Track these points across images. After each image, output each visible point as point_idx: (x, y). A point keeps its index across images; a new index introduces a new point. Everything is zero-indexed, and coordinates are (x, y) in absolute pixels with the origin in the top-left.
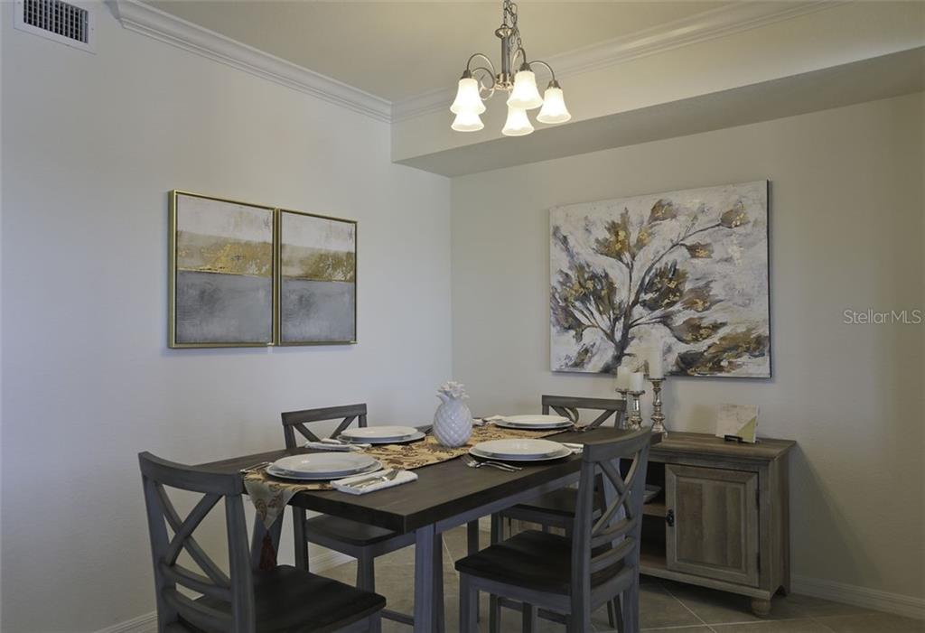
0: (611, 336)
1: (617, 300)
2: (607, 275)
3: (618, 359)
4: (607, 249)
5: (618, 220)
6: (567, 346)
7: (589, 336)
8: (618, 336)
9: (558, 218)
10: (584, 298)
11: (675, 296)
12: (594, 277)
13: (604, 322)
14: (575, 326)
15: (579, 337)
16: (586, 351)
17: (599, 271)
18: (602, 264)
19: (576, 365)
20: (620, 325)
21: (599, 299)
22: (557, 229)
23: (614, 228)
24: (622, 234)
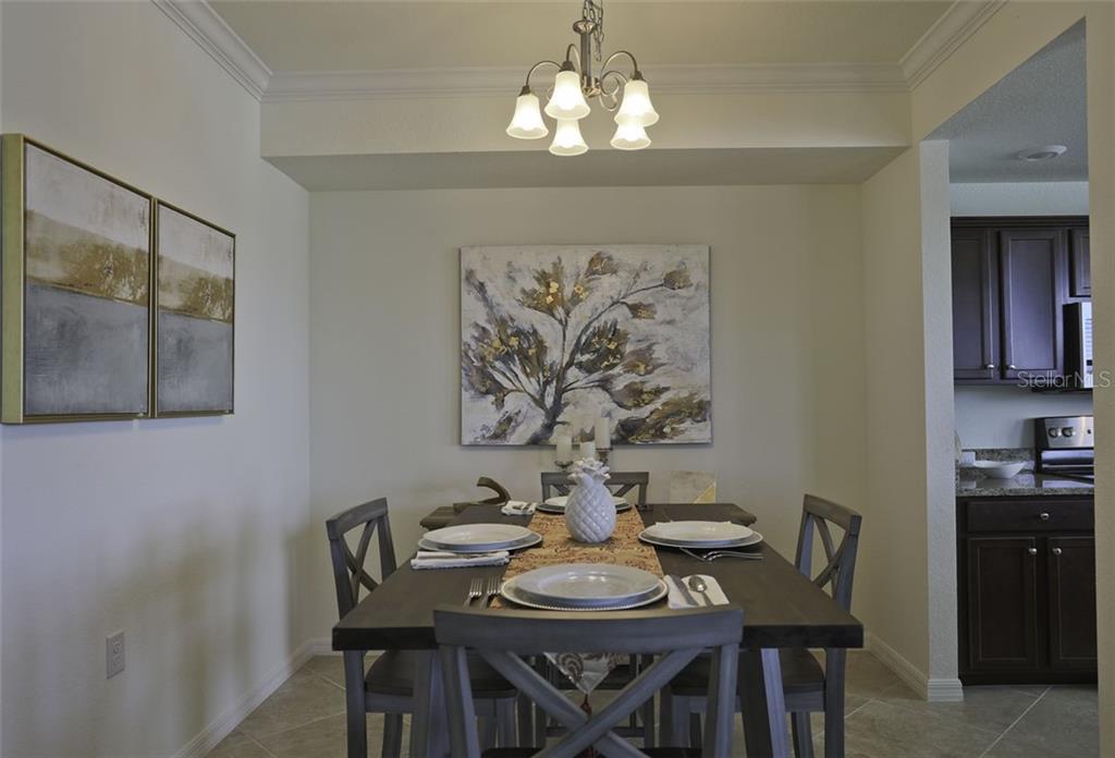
0: (540, 402)
1: (548, 360)
2: (535, 332)
3: (549, 428)
4: (533, 301)
5: (549, 269)
6: (482, 414)
7: (512, 403)
8: (549, 401)
9: (472, 260)
10: (507, 358)
11: (615, 358)
12: (519, 333)
13: (532, 386)
14: (498, 391)
15: (500, 403)
16: (509, 420)
17: (526, 327)
18: (528, 318)
19: (496, 436)
20: (551, 389)
21: (525, 358)
22: (471, 273)
23: (543, 278)
24: (554, 286)
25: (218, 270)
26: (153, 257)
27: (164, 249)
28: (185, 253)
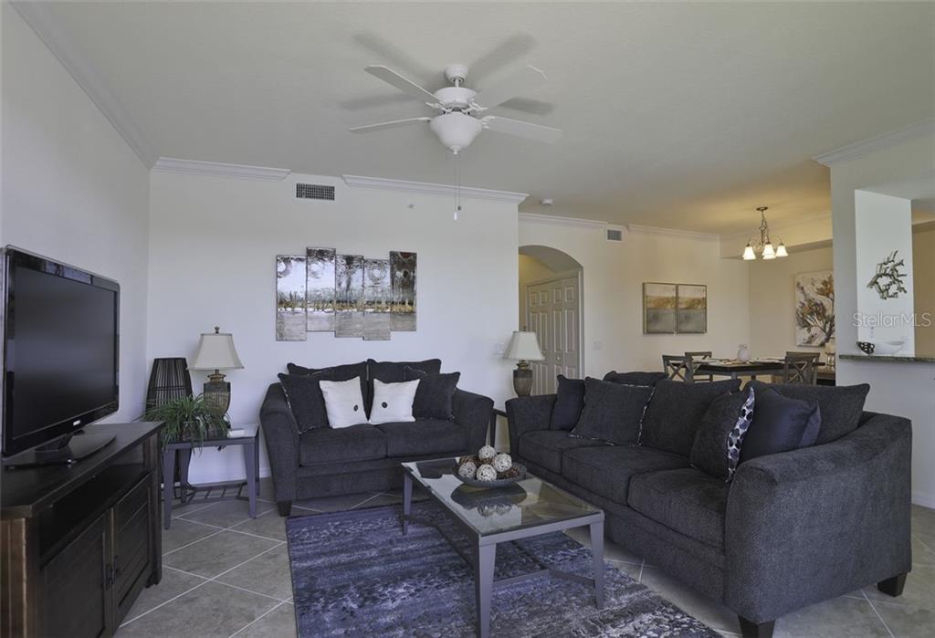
0: (824, 330)
1: (827, 314)
2: (822, 304)
3: (827, 340)
4: (821, 292)
5: (827, 280)
6: (804, 334)
7: (813, 330)
8: (827, 330)
9: (799, 278)
10: (812, 314)
12: (816, 304)
13: (821, 324)
14: (808, 326)
15: (809, 330)
16: (813, 336)
17: (819, 302)
18: (820, 299)
19: (809, 342)
20: (828, 325)
21: (818, 314)
22: (798, 284)
23: (825, 283)
24: (829, 286)
25: (700, 296)
26: (677, 297)
27: (680, 295)
28: (687, 294)
